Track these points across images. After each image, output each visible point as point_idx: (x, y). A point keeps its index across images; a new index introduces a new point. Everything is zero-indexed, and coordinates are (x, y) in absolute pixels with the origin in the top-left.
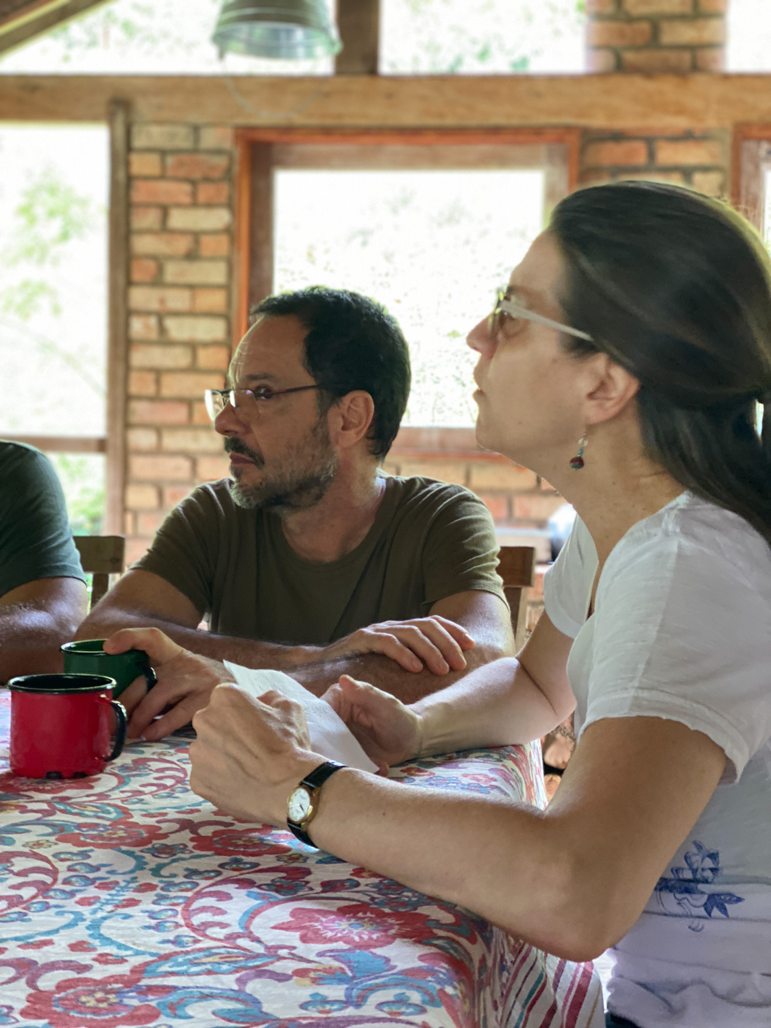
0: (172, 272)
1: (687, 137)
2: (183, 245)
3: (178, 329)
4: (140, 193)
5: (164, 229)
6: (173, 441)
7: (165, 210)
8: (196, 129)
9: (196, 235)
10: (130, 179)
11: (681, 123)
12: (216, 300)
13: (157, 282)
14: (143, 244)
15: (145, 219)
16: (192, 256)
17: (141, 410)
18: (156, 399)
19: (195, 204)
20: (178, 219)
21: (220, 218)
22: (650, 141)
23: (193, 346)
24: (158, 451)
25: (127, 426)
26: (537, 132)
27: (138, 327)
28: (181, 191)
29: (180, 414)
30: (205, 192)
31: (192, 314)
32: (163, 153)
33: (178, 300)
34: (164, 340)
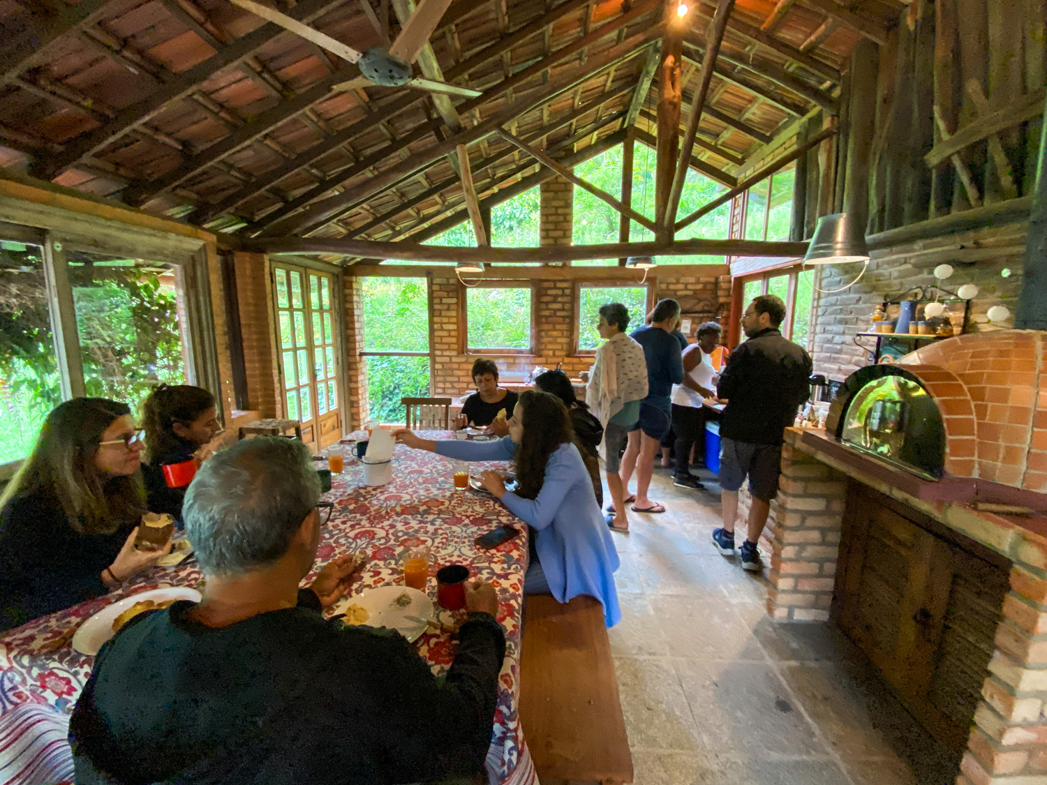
0: (443, 313)
1: (563, 281)
2: (446, 307)
3: (445, 327)
4: (435, 294)
5: (441, 303)
6: (445, 353)
7: (441, 298)
8: (448, 279)
9: (449, 305)
10: (433, 291)
11: (561, 278)
12: (454, 320)
13: (440, 316)
14: (436, 307)
15: (437, 301)
16: (448, 309)
17: (437, 346)
18: (441, 343)
19: (448, 297)
20: (444, 301)
21: (454, 300)
23: (449, 331)
24: (442, 356)
25: (435, 350)
26: (529, 281)
27: (436, 326)
28: (445, 294)
29: (447, 347)
30: (451, 294)
31: (449, 323)
32: (440, 285)
33: (445, 320)
34: (442, 329)
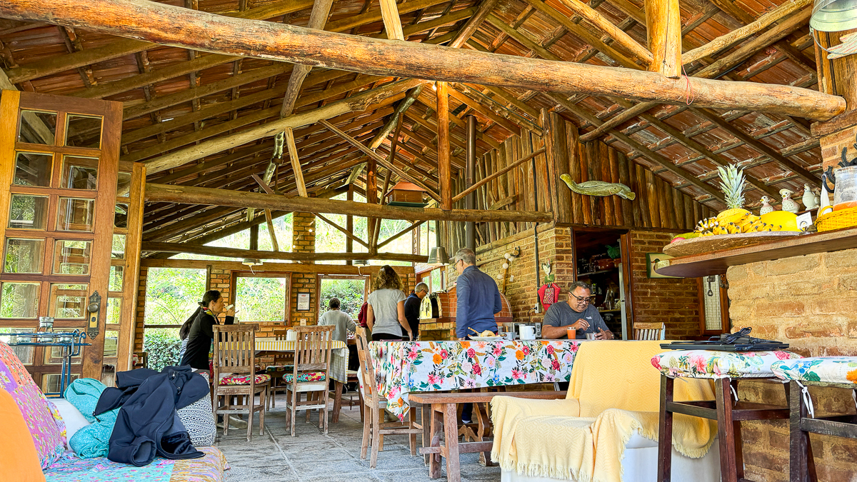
1: (309, 273)
4: (212, 281)
8: (224, 270)
10: (210, 278)
11: (308, 271)
19: (223, 283)
22: (303, 274)
26: (285, 273)
28: (220, 281)
30: (225, 281)
32: (217, 274)
